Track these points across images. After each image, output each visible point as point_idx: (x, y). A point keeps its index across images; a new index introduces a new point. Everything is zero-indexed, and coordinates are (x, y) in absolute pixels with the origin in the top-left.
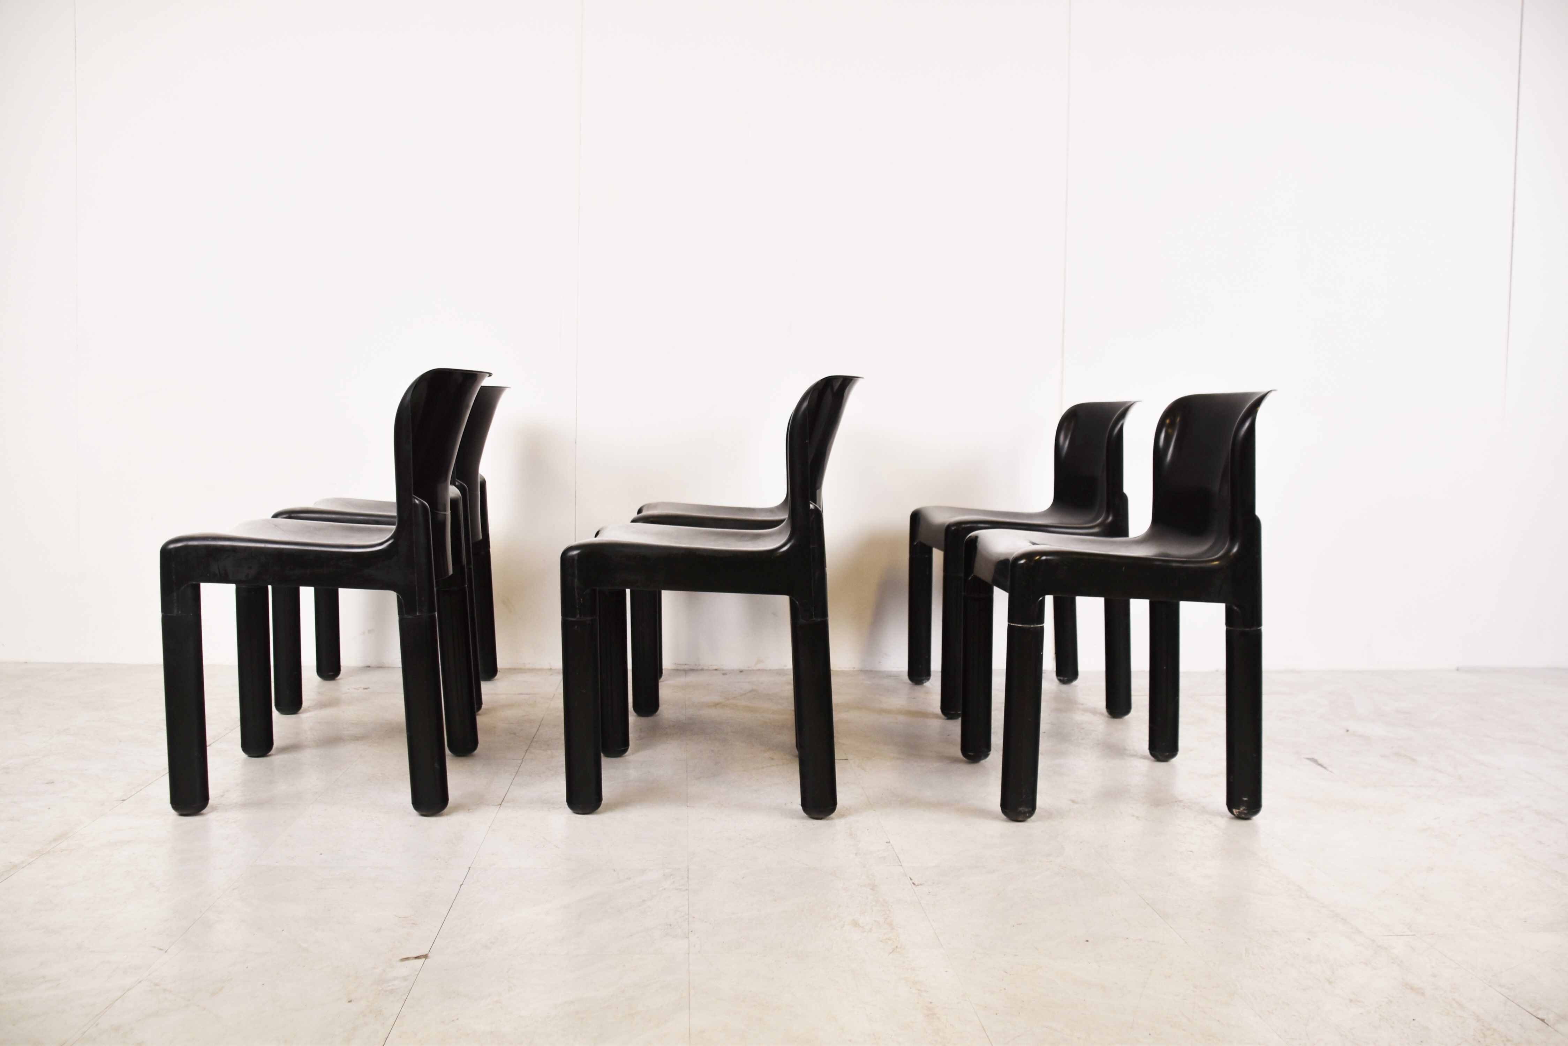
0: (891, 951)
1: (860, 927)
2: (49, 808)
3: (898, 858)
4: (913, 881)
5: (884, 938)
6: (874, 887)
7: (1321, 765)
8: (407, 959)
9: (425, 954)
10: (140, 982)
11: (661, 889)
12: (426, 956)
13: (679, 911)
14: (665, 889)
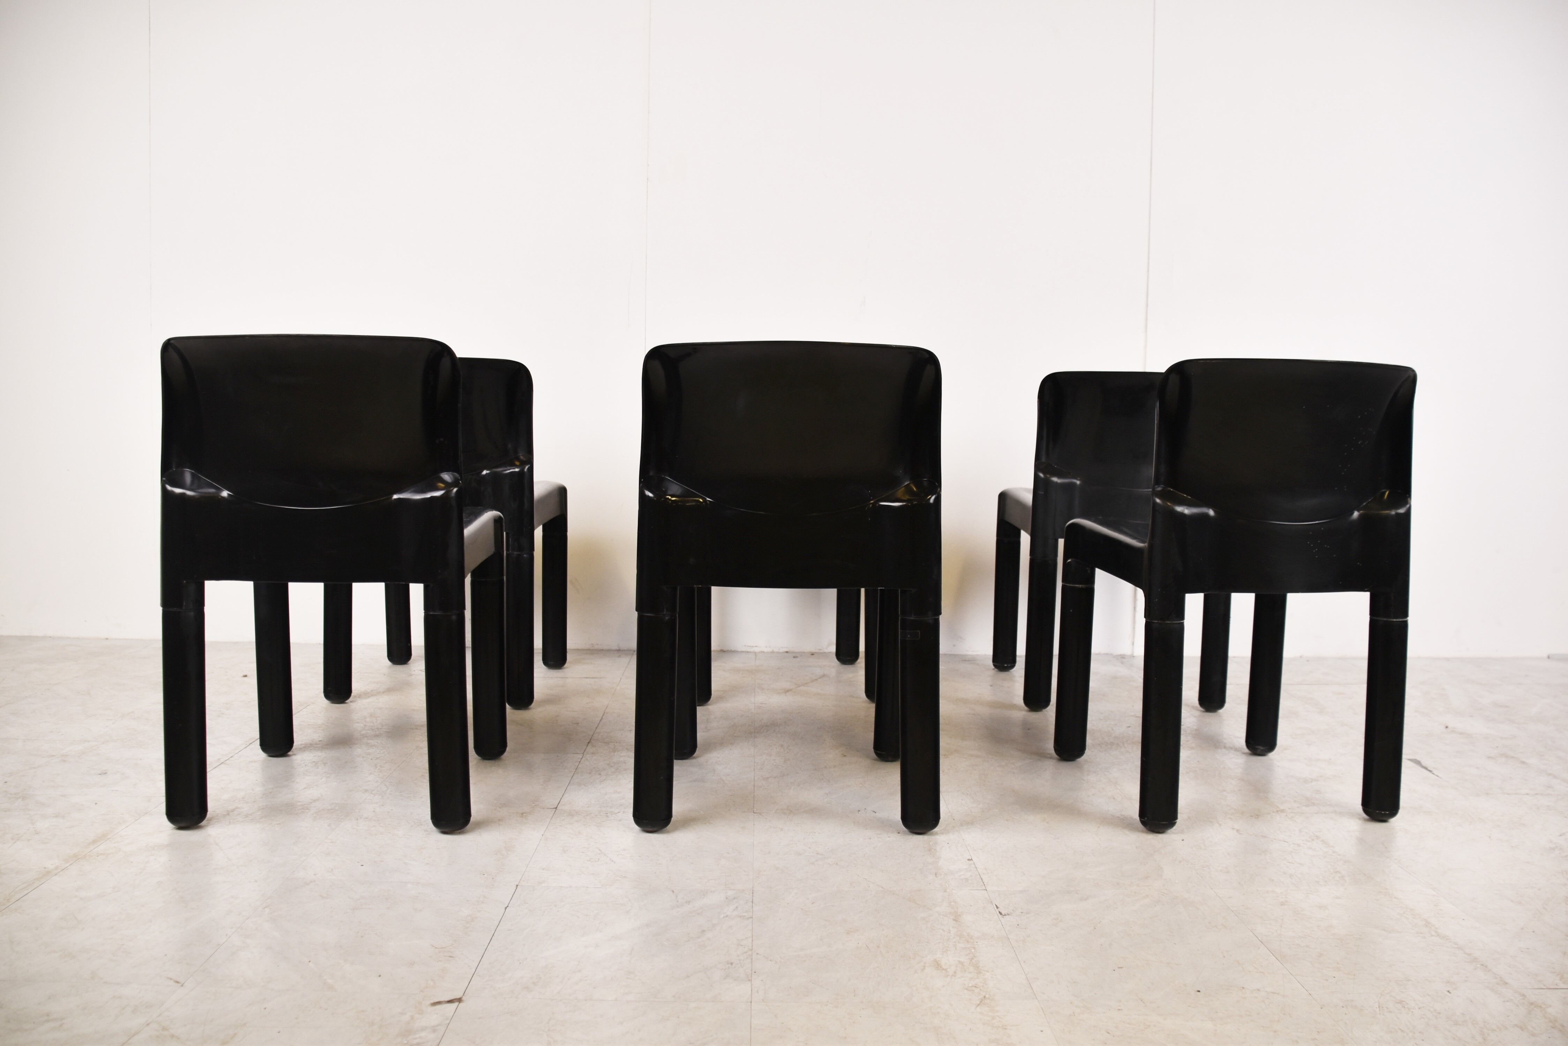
0: (978, 1002)
1: (943, 969)
2: (96, 804)
3: (982, 879)
4: (999, 910)
5: (970, 985)
6: (957, 918)
7: (1426, 768)
8: (439, 1003)
9: (459, 997)
10: (148, 1025)
11: (722, 916)
12: (459, 1000)
13: (742, 946)
14: (727, 916)
